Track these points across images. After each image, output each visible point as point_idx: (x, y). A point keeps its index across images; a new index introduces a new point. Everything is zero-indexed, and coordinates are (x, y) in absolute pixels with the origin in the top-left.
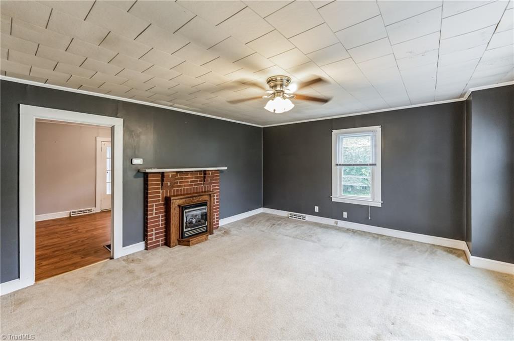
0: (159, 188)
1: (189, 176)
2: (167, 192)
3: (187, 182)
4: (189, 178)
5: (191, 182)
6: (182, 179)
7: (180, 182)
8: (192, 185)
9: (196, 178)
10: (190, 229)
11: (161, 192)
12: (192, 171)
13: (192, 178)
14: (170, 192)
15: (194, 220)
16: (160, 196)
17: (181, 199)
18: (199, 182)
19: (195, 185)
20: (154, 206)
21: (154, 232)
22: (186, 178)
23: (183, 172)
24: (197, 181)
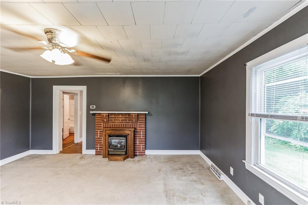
0: (101, 122)
1: (120, 117)
2: (106, 125)
3: (119, 120)
4: (120, 118)
5: (122, 120)
6: (116, 118)
7: (114, 120)
8: (123, 122)
9: (125, 118)
10: (112, 150)
11: (102, 124)
12: (123, 114)
13: (123, 118)
14: (108, 125)
15: (119, 145)
16: (102, 126)
17: (110, 130)
18: (127, 121)
19: (125, 122)
20: (99, 132)
21: (99, 146)
22: (118, 118)
23: (116, 114)
24: (126, 120)
